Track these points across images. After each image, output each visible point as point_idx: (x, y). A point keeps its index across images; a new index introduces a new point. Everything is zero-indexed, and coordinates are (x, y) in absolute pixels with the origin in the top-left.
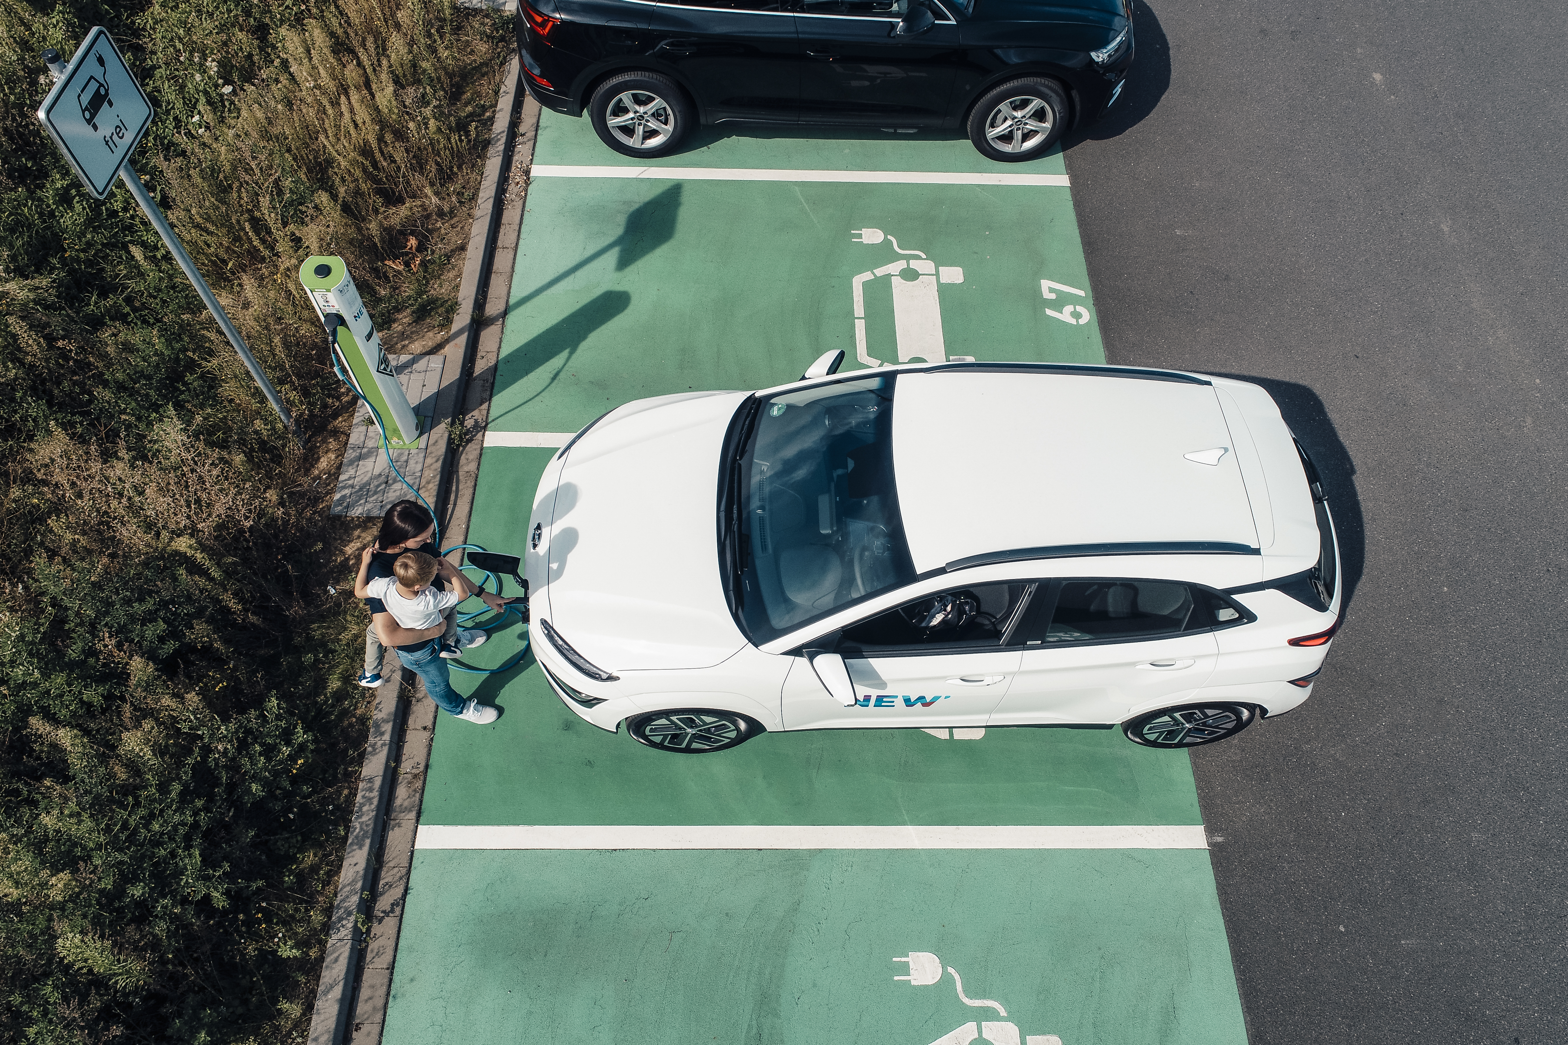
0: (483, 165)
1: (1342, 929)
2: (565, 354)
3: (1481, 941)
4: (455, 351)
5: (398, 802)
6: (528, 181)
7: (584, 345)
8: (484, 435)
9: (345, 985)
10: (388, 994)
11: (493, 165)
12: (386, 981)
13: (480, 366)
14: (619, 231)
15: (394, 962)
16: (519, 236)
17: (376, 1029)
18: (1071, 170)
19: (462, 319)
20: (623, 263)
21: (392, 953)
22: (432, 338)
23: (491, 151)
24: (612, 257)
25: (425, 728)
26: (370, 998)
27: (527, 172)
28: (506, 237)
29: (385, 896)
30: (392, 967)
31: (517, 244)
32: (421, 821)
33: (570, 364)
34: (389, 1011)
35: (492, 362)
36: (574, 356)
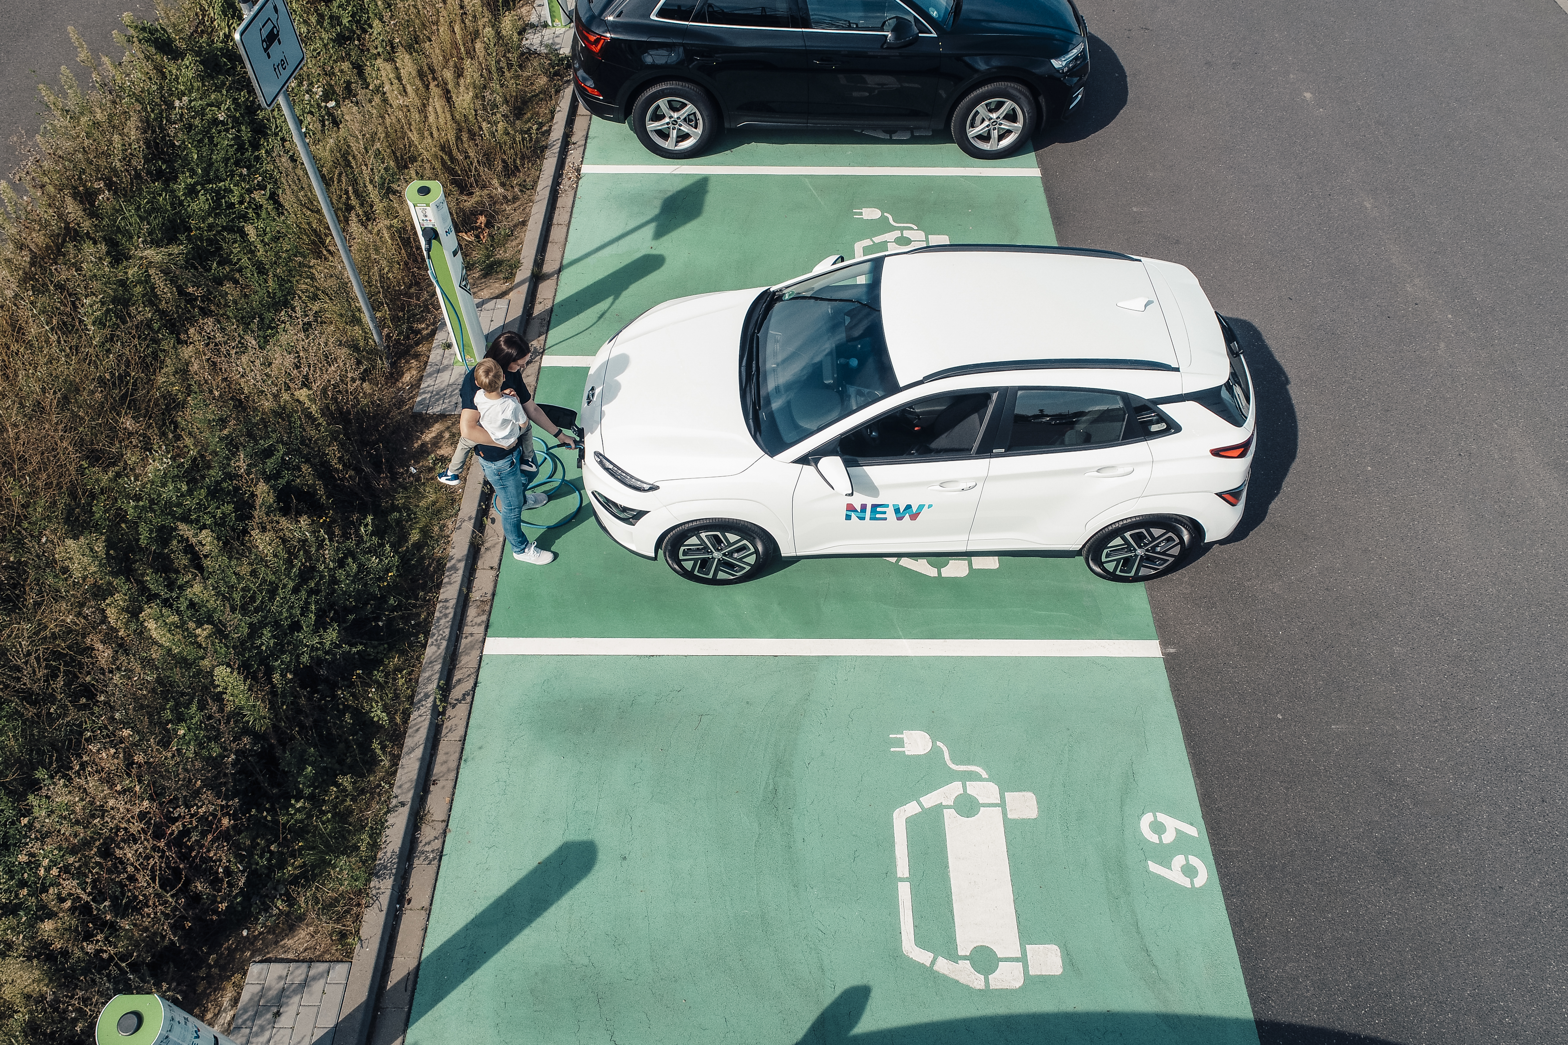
0: (541, 165)
1: (1280, 716)
2: (610, 299)
3: (1402, 727)
4: (519, 297)
5: (469, 619)
6: (579, 178)
7: (625, 294)
8: (541, 358)
9: (425, 748)
10: (460, 758)
11: (549, 164)
12: (458, 749)
13: (538, 309)
14: (657, 211)
15: (465, 736)
16: (571, 215)
17: (451, 784)
18: (1041, 164)
19: (524, 272)
20: (659, 234)
21: (463, 729)
22: (498, 286)
23: (548, 153)
24: (650, 230)
25: (492, 568)
26: (445, 762)
27: (578, 170)
28: (560, 216)
29: (458, 688)
30: (464, 740)
31: (570, 222)
32: (488, 634)
33: (614, 307)
34: (461, 771)
35: (549, 306)
36: (617, 301)
